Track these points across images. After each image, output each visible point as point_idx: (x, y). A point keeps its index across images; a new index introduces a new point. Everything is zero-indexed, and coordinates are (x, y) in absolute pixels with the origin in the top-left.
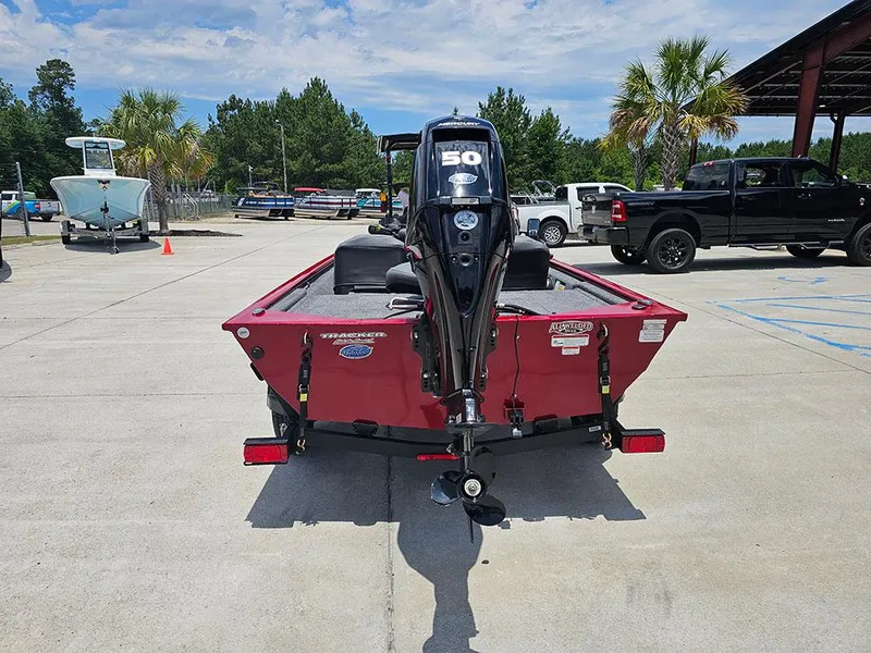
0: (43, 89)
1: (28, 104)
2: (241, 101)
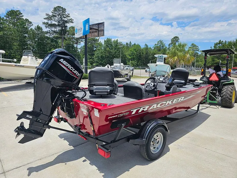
0: (172, 44)
1: (168, 47)
2: (223, 41)
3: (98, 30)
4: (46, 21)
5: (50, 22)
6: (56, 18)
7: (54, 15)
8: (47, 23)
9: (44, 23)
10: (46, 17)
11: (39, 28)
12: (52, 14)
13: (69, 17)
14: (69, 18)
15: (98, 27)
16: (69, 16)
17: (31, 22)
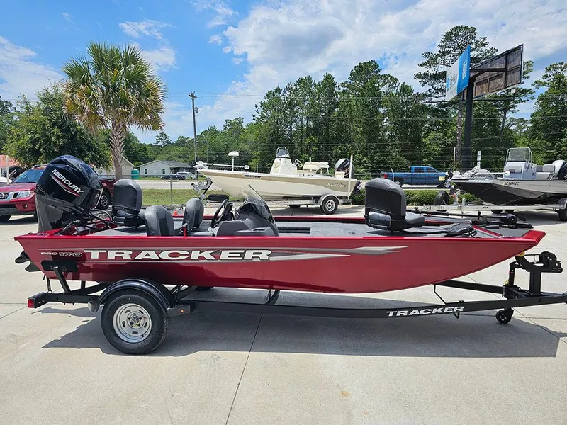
3: (505, 70)
4: (423, 70)
5: (432, 71)
6: (449, 58)
7: (443, 52)
8: (426, 74)
9: (418, 76)
10: (425, 60)
11: (406, 89)
12: (440, 49)
13: (485, 45)
14: (484, 49)
15: (507, 63)
16: (484, 42)
17: (396, 79)
